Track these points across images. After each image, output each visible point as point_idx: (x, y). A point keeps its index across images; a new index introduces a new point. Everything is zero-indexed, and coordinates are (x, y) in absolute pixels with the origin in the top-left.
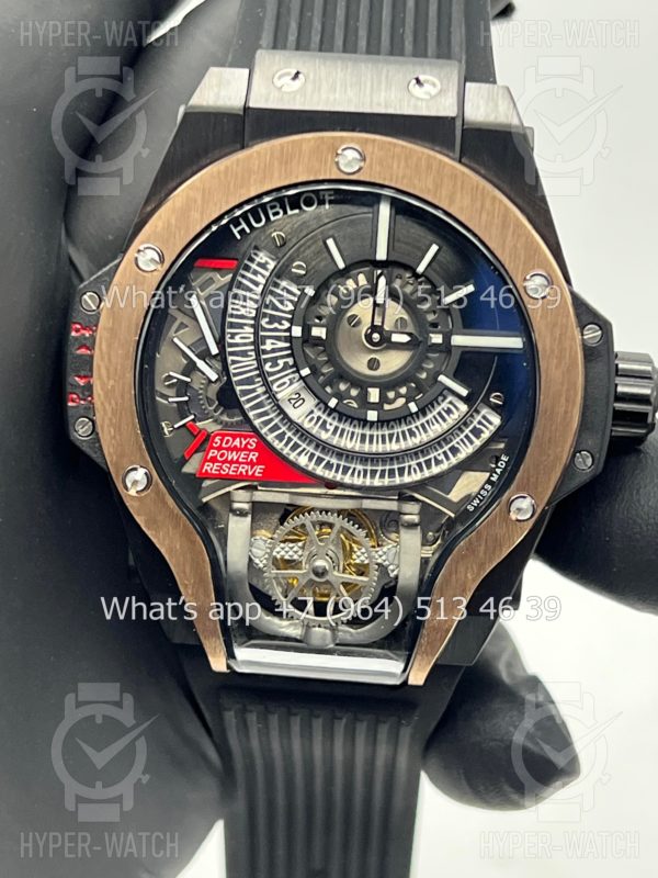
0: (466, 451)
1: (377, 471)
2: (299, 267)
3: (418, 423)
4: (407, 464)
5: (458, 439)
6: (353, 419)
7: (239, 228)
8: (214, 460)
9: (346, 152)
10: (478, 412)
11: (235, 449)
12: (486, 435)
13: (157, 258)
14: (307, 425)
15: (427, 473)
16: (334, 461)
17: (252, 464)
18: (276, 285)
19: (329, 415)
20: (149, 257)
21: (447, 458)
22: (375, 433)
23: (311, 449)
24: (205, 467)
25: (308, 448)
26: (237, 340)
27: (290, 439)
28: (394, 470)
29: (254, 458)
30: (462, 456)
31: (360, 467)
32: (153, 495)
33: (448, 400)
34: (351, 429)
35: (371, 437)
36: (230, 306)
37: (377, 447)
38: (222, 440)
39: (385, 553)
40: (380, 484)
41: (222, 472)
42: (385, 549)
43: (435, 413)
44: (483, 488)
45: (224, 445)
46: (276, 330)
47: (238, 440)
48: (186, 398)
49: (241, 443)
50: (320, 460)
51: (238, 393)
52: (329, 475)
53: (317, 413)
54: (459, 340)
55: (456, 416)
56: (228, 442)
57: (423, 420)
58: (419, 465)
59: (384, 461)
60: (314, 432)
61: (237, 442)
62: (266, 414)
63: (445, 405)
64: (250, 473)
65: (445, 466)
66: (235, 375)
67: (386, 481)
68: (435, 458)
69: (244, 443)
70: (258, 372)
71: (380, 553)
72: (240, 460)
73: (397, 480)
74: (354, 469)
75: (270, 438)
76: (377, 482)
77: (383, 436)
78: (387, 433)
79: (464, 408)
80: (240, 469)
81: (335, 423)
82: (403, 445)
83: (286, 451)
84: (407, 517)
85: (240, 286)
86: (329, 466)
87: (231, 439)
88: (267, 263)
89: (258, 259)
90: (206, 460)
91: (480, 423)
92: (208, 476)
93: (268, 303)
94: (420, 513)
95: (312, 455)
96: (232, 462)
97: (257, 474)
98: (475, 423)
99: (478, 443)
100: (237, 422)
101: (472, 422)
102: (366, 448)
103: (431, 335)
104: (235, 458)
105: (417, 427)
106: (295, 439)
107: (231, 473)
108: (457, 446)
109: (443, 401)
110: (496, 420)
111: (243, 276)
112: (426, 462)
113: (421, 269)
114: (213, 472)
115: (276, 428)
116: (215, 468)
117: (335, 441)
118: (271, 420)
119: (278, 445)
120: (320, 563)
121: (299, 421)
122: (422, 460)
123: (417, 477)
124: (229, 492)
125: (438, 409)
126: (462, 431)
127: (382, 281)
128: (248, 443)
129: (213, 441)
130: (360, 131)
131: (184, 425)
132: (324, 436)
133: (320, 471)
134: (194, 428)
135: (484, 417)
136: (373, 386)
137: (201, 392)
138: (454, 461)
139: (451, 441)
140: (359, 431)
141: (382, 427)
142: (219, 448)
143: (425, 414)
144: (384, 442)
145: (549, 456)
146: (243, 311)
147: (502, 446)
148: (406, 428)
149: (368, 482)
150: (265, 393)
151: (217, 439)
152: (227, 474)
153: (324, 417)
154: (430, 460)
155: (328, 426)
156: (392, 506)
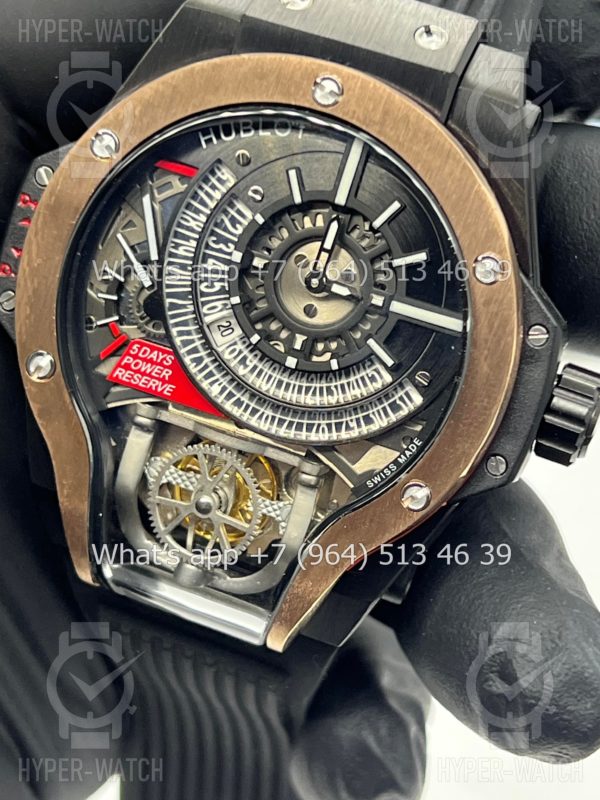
0: (380, 423)
1: (285, 421)
2: (255, 192)
3: (339, 383)
4: (317, 422)
5: (375, 410)
6: (275, 362)
7: (207, 138)
8: (127, 367)
9: (325, 83)
10: (401, 385)
11: (151, 361)
12: (404, 412)
13: (113, 146)
14: (227, 356)
15: (334, 436)
16: (245, 399)
17: (163, 381)
18: (232, 205)
19: (251, 351)
20: (105, 143)
21: (359, 425)
22: (293, 382)
23: (224, 382)
24: (117, 372)
25: (222, 380)
26: (181, 251)
27: (206, 366)
28: (302, 424)
29: (167, 375)
30: (374, 427)
31: (269, 413)
32: (52, 384)
33: (374, 367)
34: (270, 372)
35: (288, 385)
36: (180, 215)
37: (291, 396)
38: (139, 349)
39: (280, 508)
40: (286, 435)
41: (132, 381)
42: (281, 504)
43: (358, 376)
44: (387, 467)
45: (140, 355)
46: (220, 251)
47: (156, 352)
48: (115, 298)
49: (158, 357)
50: (230, 395)
51: (167, 305)
52: (236, 412)
53: (240, 346)
54: (397, 307)
55: (378, 385)
56: (145, 352)
57: (344, 381)
58: (329, 426)
59: (295, 412)
60: (232, 365)
61: (154, 355)
62: (188, 333)
63: (370, 371)
64: (159, 389)
65: (355, 434)
66: (168, 286)
67: (292, 434)
68: (347, 422)
69: (161, 357)
70: (190, 289)
71: (275, 507)
72: (153, 374)
73: (303, 435)
74: (263, 413)
75: (187, 360)
76: (282, 432)
77: (300, 387)
78: (305, 384)
79: (388, 378)
80: (151, 383)
81: (255, 362)
82: (317, 400)
83: (199, 377)
84: (304, 477)
85: (195, 196)
86: (238, 403)
87: (149, 350)
88: (228, 180)
89: (219, 174)
90: (119, 365)
91: (401, 399)
92: (117, 382)
93: (219, 221)
94: (318, 476)
95: (224, 389)
96: (144, 374)
97: (165, 392)
98: (396, 397)
99: (393, 418)
100: (160, 335)
101: (393, 396)
102: (281, 394)
103: (374, 296)
104: (148, 371)
105: (336, 387)
106: (212, 367)
107: (141, 384)
108: (371, 416)
109: (369, 367)
110: (418, 399)
111: (201, 188)
112: (336, 424)
113: (377, 223)
114: (124, 379)
115: (195, 350)
116: (127, 375)
117: (251, 379)
118: (193, 341)
119: (193, 369)
120: (205, 499)
121: (220, 350)
122: (333, 421)
123: (323, 437)
124: (135, 404)
125: (363, 373)
126: (381, 403)
127: (334, 226)
128: (164, 359)
129: (131, 348)
130: (350, 66)
131: (106, 325)
132: (241, 371)
133: (228, 406)
134: (116, 330)
135: (407, 394)
136: (302, 333)
137: (132, 295)
138: (365, 430)
139: (368, 410)
140: (277, 376)
141: (302, 377)
142: (135, 357)
143: (348, 375)
144: (299, 392)
145: (458, 449)
146: (192, 224)
147: (419, 428)
148: (325, 385)
149: (274, 429)
150: (194, 312)
151: (135, 347)
152: (137, 385)
153: (246, 352)
154: (341, 423)
155: (248, 362)
156: (294, 461)
